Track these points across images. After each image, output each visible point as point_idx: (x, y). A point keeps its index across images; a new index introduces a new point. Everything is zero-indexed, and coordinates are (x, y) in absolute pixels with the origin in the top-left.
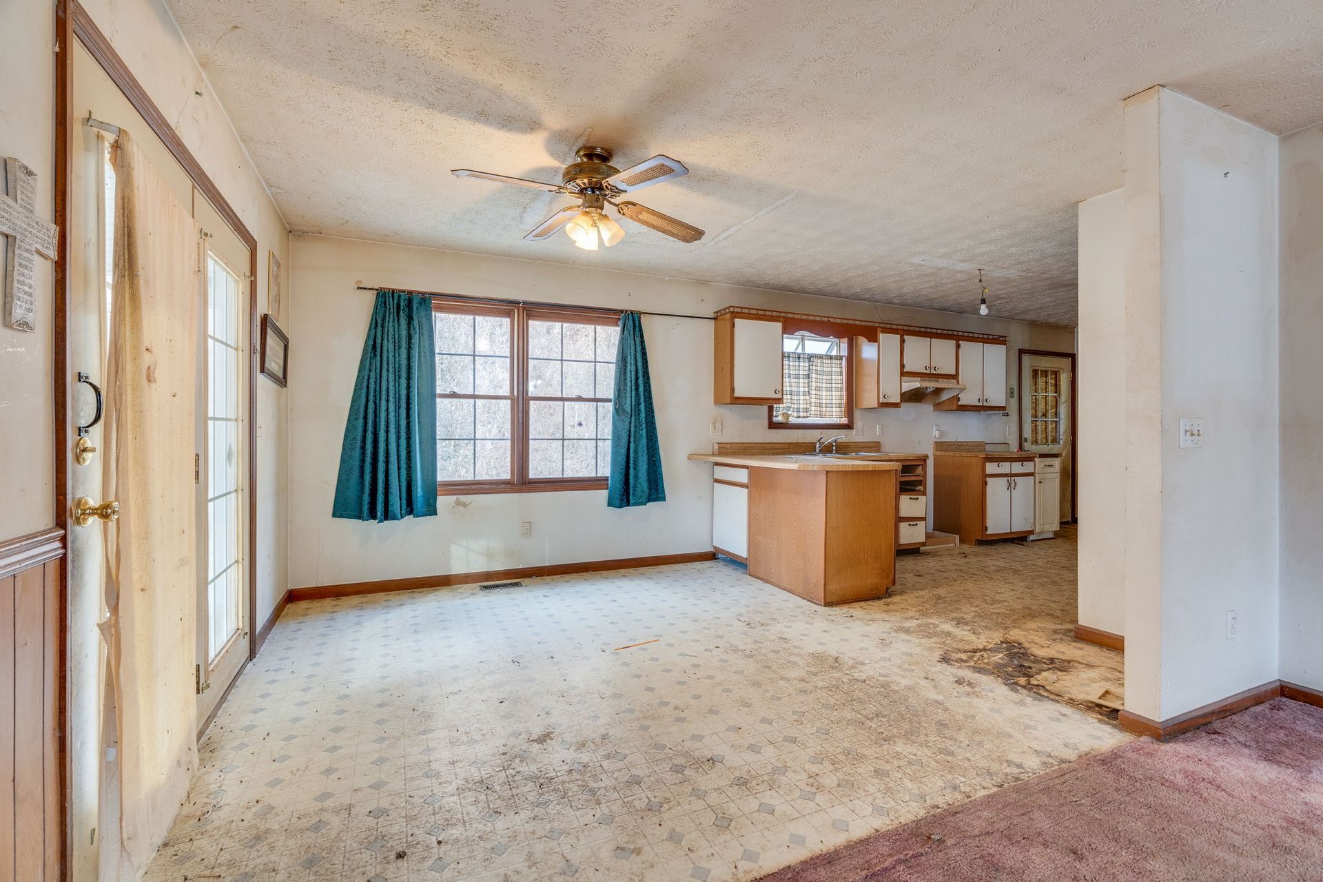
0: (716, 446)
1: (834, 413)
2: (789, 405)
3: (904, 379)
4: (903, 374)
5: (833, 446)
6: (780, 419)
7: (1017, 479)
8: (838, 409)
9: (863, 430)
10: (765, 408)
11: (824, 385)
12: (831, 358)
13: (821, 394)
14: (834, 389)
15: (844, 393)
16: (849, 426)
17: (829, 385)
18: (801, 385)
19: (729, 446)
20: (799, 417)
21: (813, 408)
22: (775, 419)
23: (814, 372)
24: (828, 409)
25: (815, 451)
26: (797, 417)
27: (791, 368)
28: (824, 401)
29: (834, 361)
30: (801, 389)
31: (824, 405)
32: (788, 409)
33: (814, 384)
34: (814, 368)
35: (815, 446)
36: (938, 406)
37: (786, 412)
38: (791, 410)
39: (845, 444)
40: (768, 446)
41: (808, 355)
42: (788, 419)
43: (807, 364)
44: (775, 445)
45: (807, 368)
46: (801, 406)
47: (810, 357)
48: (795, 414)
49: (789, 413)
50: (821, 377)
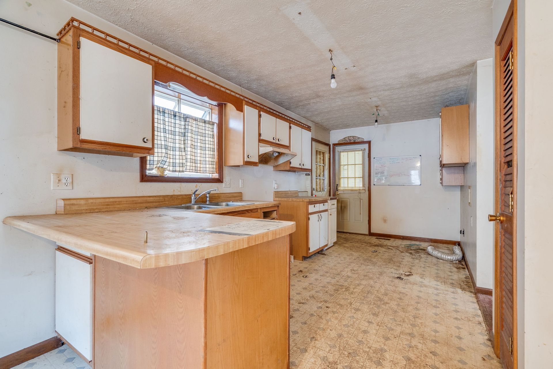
0: (61, 203)
1: (208, 169)
2: (165, 159)
3: (261, 144)
4: (260, 141)
5: (207, 197)
6: (154, 172)
7: (322, 214)
8: (211, 166)
9: (230, 184)
10: (136, 161)
11: (199, 144)
12: (205, 122)
13: (196, 151)
14: (207, 149)
15: (216, 153)
16: (219, 180)
17: (203, 145)
18: (177, 141)
19: (83, 202)
20: (176, 171)
21: (189, 164)
22: (148, 172)
23: (189, 131)
24: (202, 166)
25: (191, 202)
26: (173, 171)
27: (167, 123)
28: (199, 158)
29: (207, 125)
30: (177, 145)
31: (199, 162)
32: (163, 163)
33: (189, 142)
34: (190, 127)
35: (191, 198)
36: (277, 168)
37: (162, 165)
38: (167, 164)
39: (216, 195)
40: (140, 200)
41: (184, 115)
42: (163, 172)
43: (183, 123)
44: (149, 198)
45: (183, 127)
46: (177, 161)
47: (186, 118)
48: (171, 168)
49: (165, 167)
50: (196, 137)
